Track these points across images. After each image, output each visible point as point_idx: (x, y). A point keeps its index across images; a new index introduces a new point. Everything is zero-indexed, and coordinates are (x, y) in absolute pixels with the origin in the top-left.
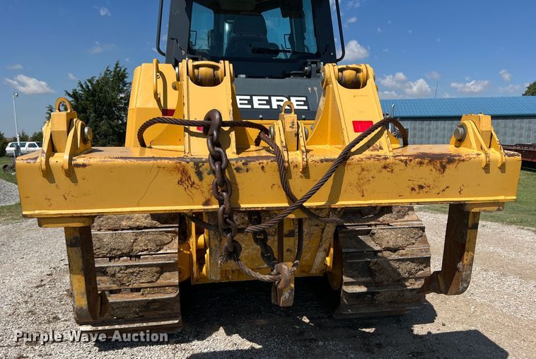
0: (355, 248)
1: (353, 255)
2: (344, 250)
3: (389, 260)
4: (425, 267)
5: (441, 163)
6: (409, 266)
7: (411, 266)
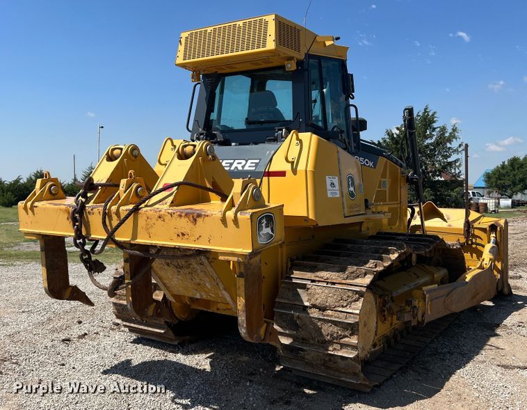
0: (288, 299)
1: (283, 306)
2: (277, 300)
3: (311, 317)
4: (351, 335)
5: (193, 217)
6: (331, 329)
7: (335, 329)
